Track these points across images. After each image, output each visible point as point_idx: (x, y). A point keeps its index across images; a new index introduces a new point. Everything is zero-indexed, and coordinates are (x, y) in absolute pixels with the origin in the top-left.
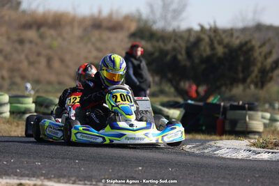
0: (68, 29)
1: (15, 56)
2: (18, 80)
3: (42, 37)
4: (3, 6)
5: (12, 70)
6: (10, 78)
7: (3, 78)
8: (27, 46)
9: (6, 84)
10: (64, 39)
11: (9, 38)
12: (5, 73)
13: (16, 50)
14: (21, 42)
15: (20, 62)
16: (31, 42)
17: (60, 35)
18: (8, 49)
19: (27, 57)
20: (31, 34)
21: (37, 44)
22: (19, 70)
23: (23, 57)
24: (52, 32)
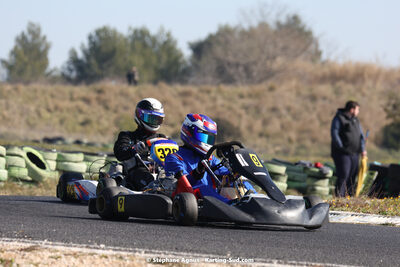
0: (369, 83)
1: (305, 114)
2: (308, 143)
3: (337, 92)
4: (296, 56)
5: (301, 131)
6: (299, 140)
7: (290, 140)
8: (320, 102)
9: (293, 147)
10: (363, 95)
11: (298, 94)
12: (293, 135)
13: (307, 109)
14: (313, 98)
15: (311, 121)
16: (324, 98)
17: (359, 90)
18: (297, 106)
19: (319, 116)
20: (325, 89)
21: (331, 101)
22: (309, 131)
23: (314, 116)
24: (350, 87)
